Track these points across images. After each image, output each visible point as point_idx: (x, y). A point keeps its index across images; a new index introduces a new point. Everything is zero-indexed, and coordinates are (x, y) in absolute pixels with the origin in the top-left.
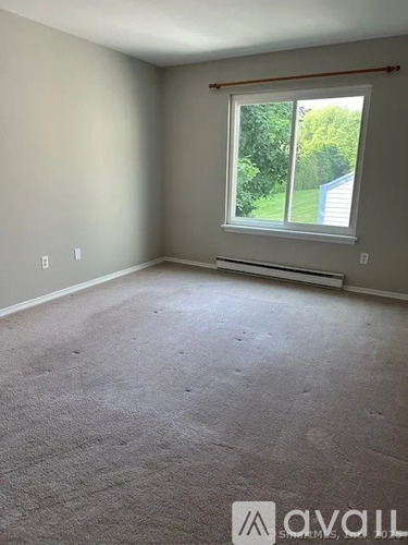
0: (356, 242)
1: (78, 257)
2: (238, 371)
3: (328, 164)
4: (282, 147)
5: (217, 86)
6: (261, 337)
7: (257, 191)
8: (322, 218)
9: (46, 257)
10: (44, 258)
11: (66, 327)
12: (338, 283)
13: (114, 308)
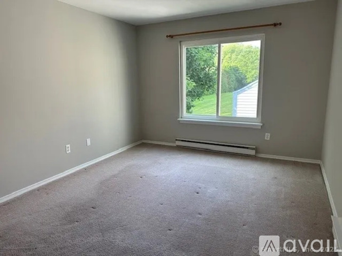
0: (262, 126)
1: (89, 143)
2: (200, 214)
3: (233, 77)
4: (207, 70)
5: (171, 37)
6: (211, 190)
7: (194, 95)
8: (235, 111)
9: (69, 146)
10: (67, 146)
11: (84, 190)
12: (253, 152)
13: (114, 176)
